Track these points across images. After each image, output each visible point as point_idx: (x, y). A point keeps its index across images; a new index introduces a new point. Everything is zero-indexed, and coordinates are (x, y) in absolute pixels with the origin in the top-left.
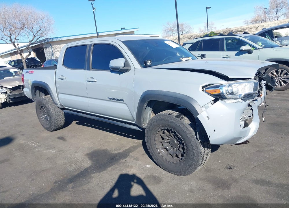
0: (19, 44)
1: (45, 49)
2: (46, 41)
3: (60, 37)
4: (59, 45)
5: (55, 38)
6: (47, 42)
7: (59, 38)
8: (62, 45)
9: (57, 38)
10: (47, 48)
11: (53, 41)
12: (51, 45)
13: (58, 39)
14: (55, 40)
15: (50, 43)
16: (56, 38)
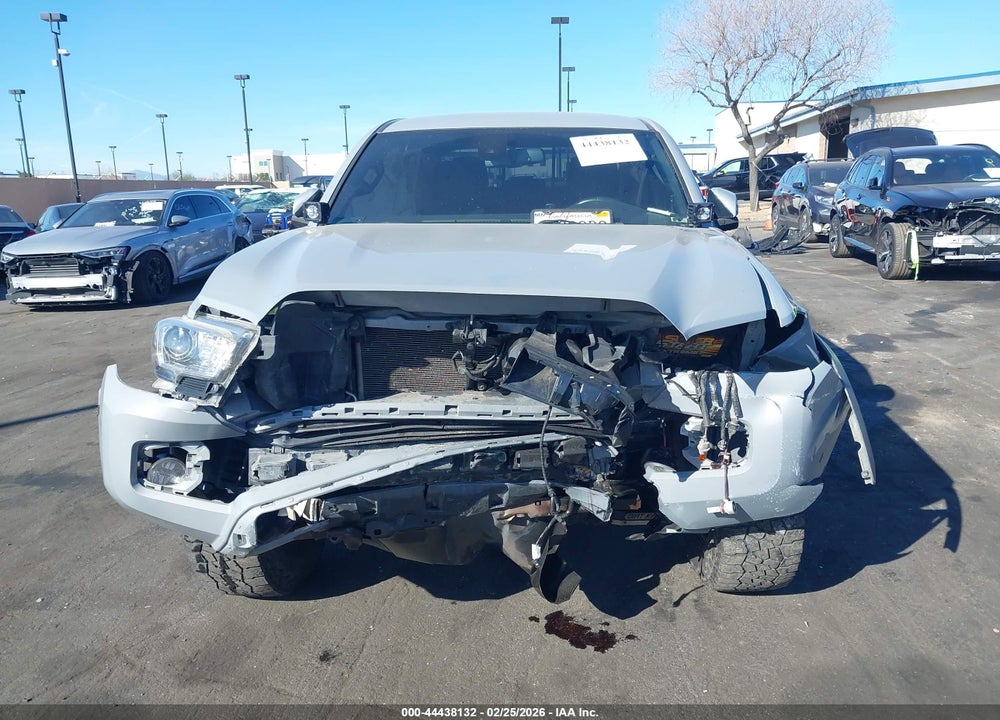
0: (753, 105)
1: (854, 126)
2: (858, 98)
3: (917, 82)
4: (904, 113)
5: (895, 85)
6: (861, 101)
7: (910, 87)
8: (916, 111)
9: (905, 84)
10: (860, 123)
11: (886, 95)
12: (873, 112)
13: (905, 91)
14: (892, 92)
15: (872, 104)
16: (900, 84)
